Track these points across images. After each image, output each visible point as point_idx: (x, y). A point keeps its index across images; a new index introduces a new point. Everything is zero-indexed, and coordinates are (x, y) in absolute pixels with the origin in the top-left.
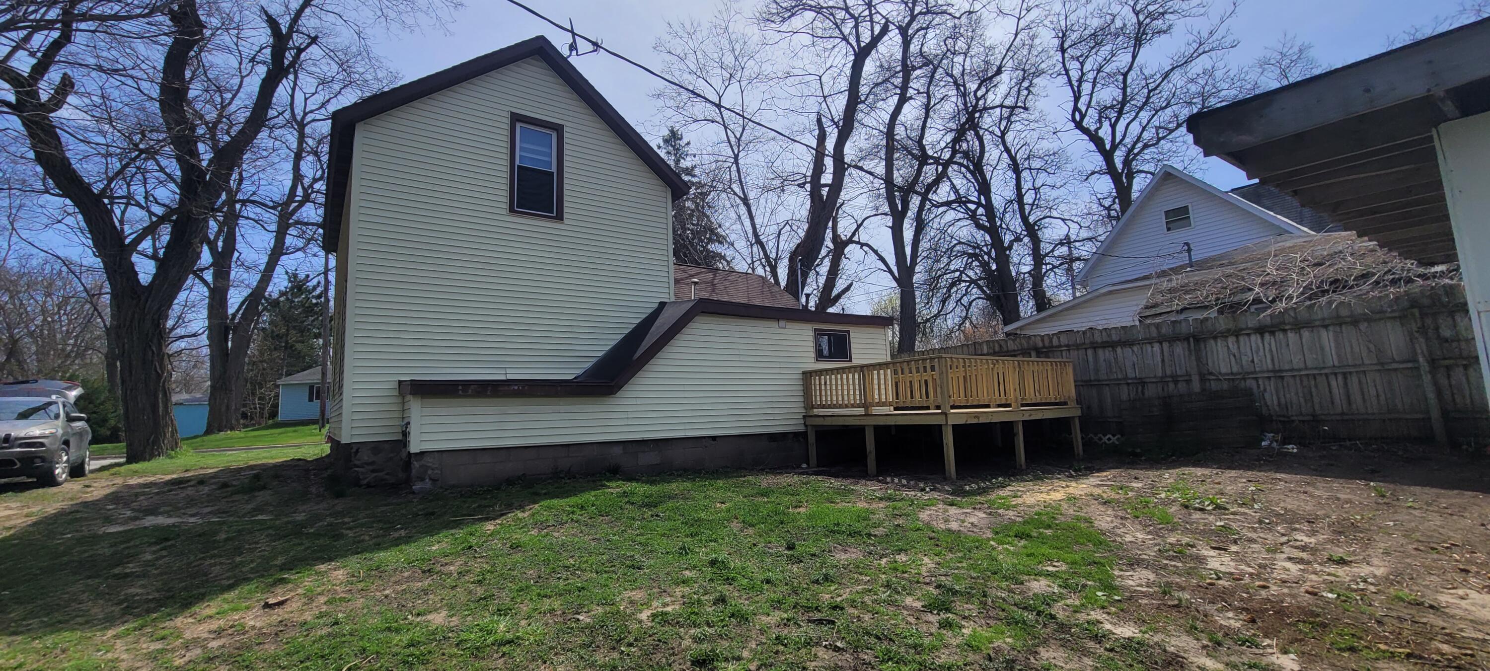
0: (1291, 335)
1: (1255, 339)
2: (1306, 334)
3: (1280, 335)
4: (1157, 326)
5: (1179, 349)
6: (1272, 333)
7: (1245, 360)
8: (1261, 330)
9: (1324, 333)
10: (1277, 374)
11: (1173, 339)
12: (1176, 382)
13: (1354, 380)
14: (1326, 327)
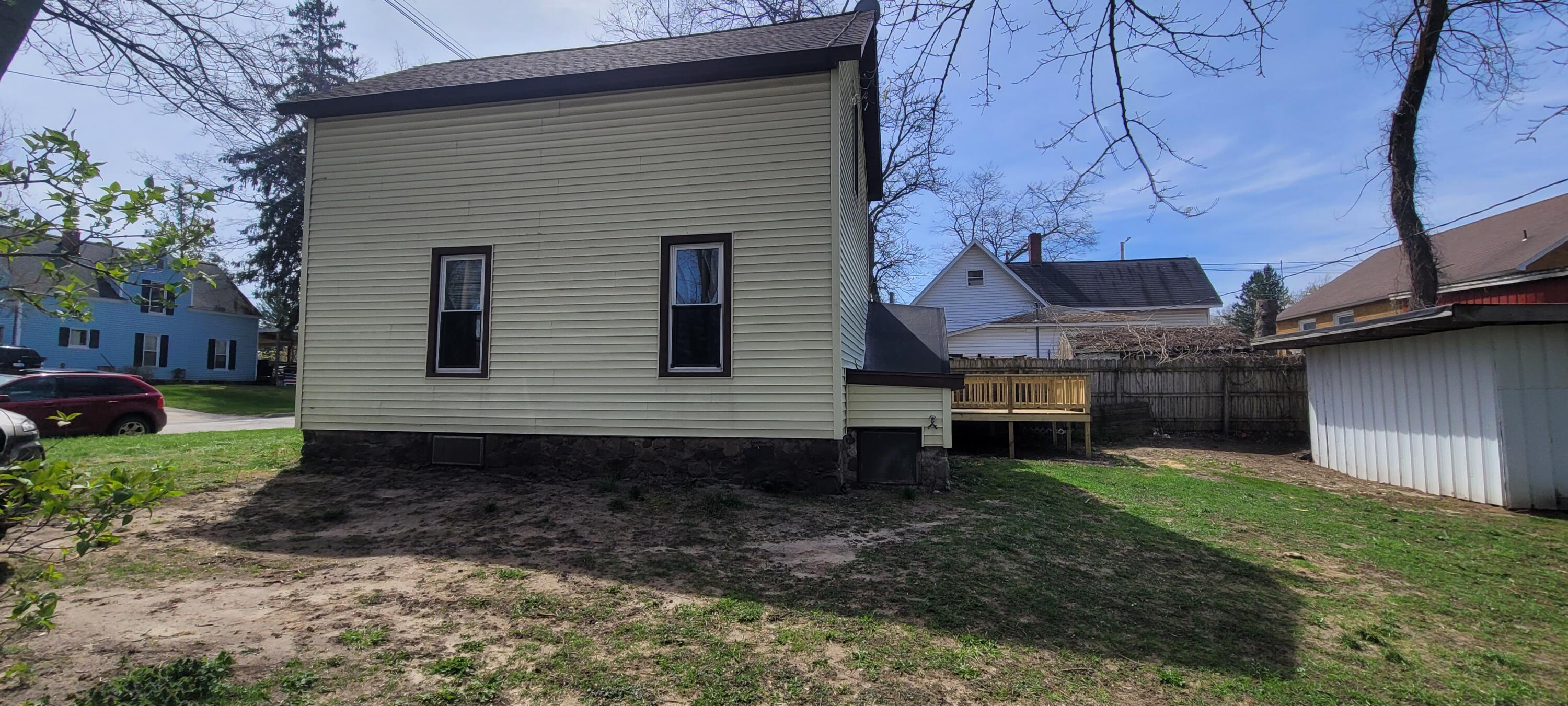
0: (1170, 375)
1: (1151, 375)
2: (1177, 374)
3: (1164, 374)
4: (1099, 361)
5: (1110, 377)
6: (1160, 373)
7: (1145, 386)
8: (1156, 371)
9: (1185, 374)
10: (1160, 396)
11: (1106, 371)
12: (1106, 397)
13: (1194, 401)
14: (1186, 372)
